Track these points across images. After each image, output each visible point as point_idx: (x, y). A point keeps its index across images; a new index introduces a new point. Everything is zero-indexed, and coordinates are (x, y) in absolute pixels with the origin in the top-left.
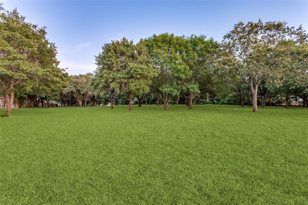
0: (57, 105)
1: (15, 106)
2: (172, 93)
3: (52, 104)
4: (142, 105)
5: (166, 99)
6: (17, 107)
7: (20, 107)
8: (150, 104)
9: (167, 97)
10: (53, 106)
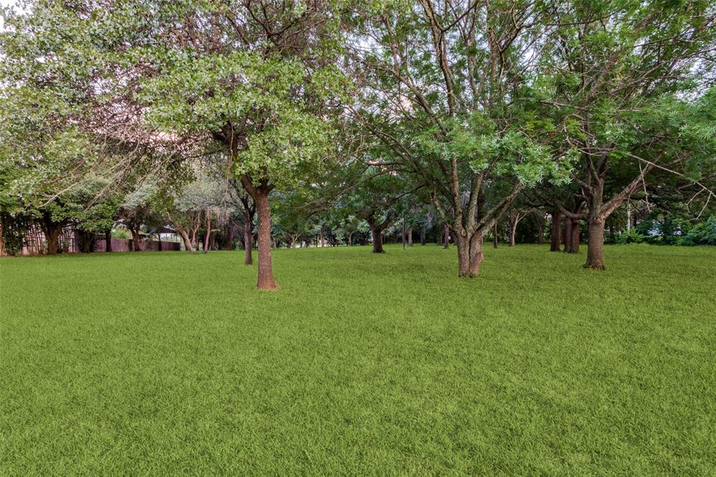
2: (516, 168)
4: (385, 247)
5: (472, 220)
8: (424, 244)
9: (474, 211)
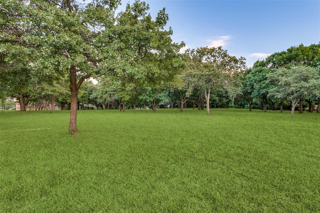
0: (92, 108)
1: (59, 109)
3: (88, 107)
6: (60, 109)
7: (62, 109)
10: (88, 109)
